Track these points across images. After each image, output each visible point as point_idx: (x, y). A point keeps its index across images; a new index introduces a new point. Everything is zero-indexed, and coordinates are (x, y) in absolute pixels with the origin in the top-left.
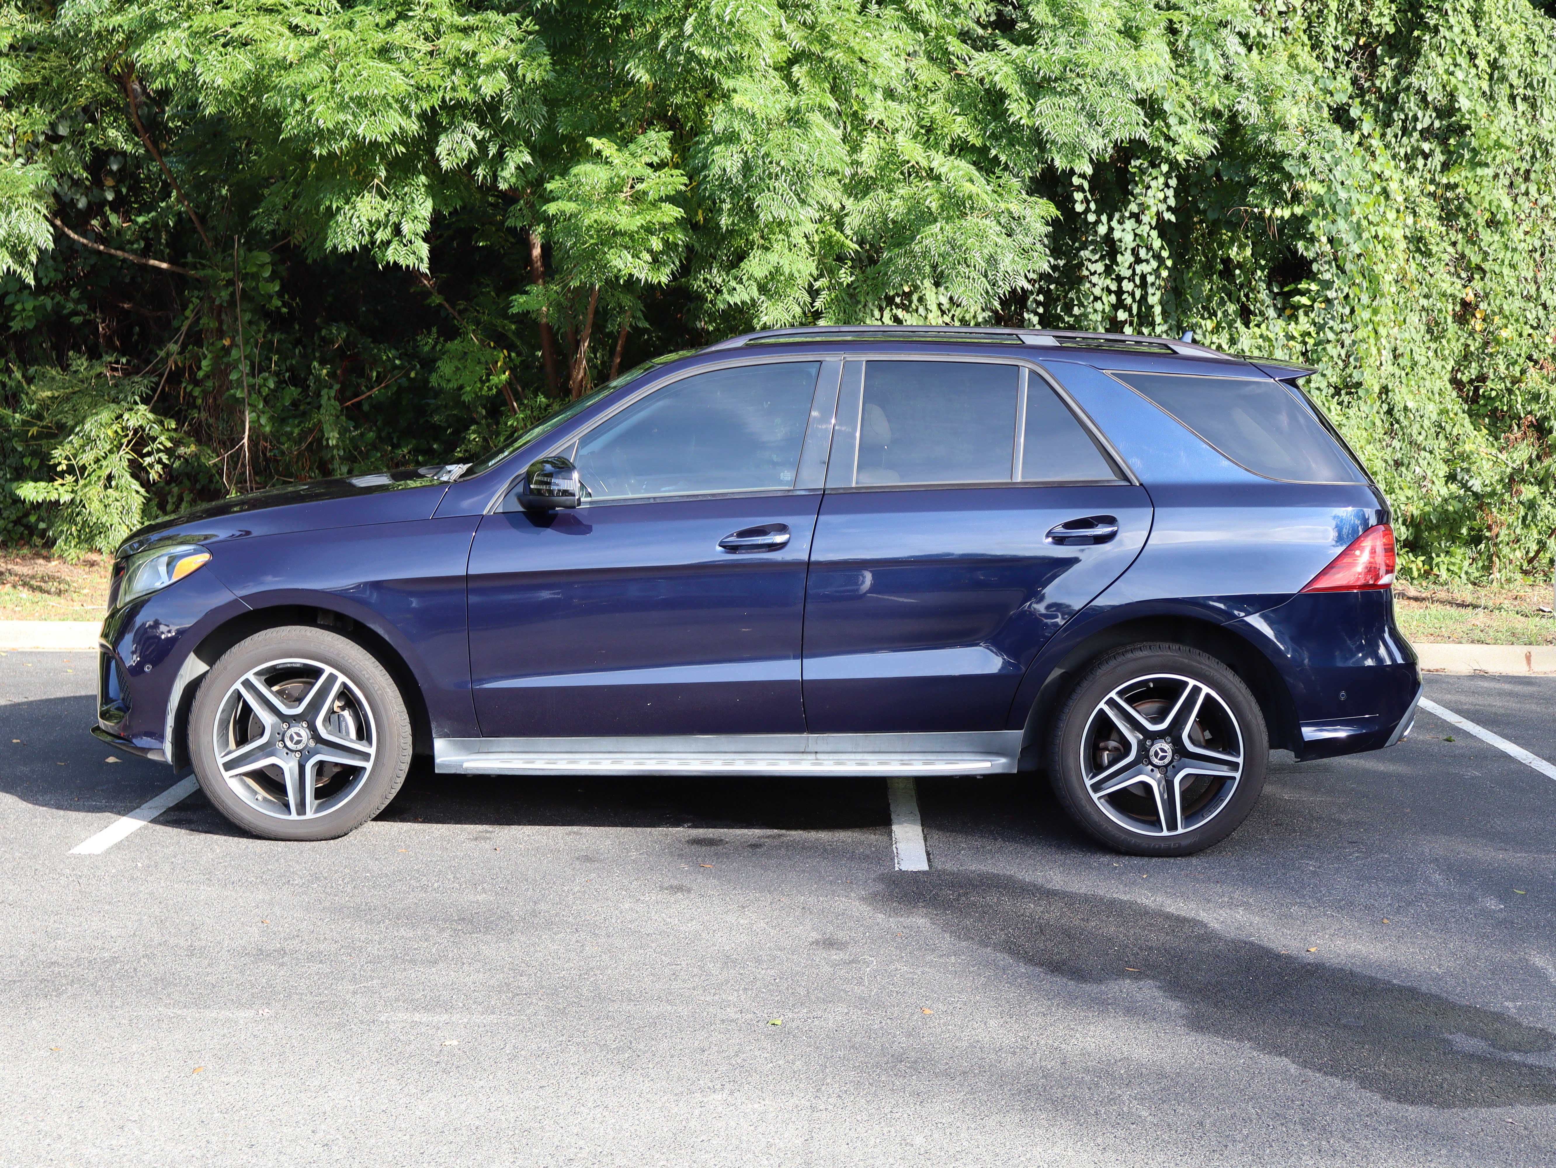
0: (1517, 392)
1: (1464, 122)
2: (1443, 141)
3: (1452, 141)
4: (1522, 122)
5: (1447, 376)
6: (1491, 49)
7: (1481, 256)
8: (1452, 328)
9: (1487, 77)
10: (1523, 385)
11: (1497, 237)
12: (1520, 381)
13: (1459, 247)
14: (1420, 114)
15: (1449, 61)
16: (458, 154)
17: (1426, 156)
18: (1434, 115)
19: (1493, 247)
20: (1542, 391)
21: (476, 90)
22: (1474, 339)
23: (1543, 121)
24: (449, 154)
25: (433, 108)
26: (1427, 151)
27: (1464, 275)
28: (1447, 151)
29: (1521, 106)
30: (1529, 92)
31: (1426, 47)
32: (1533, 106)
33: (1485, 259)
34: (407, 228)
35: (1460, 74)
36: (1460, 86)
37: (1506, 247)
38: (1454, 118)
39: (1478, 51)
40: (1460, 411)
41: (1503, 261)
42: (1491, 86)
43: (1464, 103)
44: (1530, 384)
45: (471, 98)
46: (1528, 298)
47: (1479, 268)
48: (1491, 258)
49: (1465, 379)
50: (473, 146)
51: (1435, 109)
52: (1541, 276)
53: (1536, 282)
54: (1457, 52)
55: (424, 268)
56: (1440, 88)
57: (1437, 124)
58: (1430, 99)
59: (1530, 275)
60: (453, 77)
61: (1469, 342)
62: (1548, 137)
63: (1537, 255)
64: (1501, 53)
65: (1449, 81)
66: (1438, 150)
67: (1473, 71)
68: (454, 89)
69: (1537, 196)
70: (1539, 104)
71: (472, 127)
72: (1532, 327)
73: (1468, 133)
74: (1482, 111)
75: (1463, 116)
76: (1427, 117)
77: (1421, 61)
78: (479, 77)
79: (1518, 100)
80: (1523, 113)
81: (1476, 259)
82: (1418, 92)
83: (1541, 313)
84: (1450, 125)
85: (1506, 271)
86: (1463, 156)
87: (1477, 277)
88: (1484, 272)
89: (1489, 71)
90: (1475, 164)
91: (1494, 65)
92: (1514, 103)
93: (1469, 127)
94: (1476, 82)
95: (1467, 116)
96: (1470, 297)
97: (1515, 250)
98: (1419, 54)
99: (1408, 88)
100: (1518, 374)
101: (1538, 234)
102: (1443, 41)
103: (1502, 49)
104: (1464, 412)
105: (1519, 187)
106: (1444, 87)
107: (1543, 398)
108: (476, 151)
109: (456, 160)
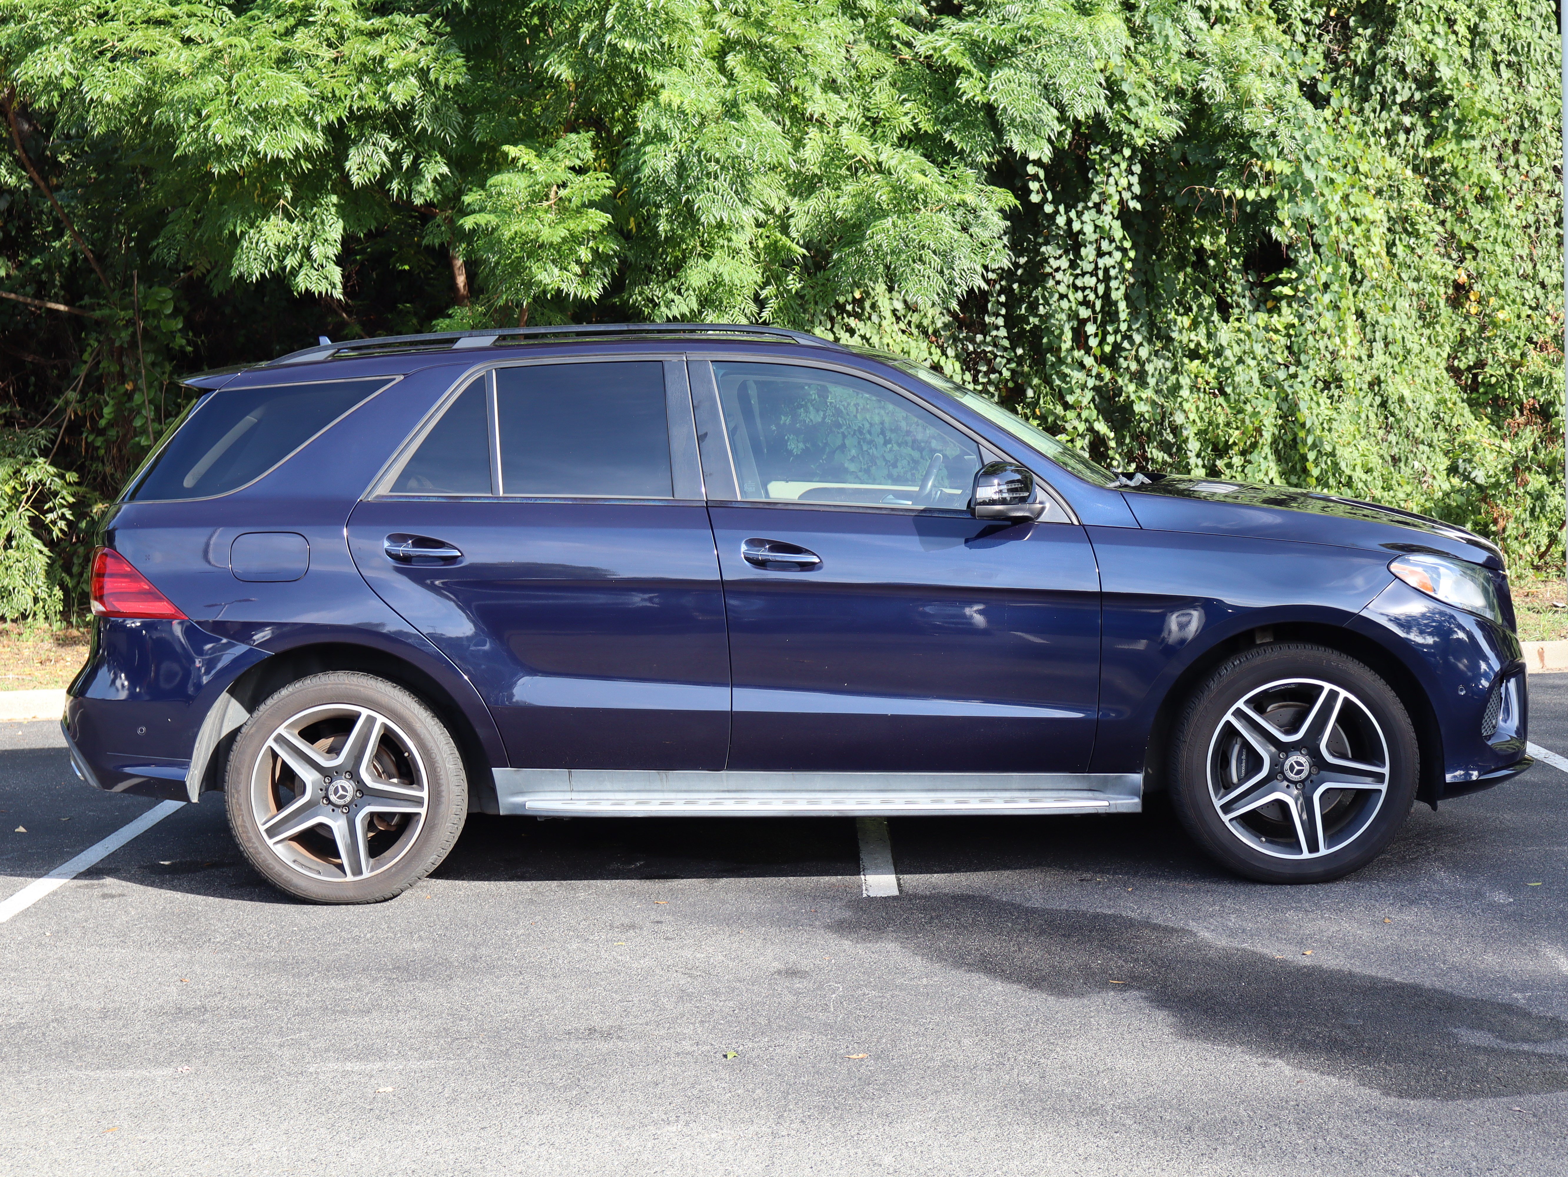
0: (1518, 377)
1: (1447, 92)
2: (1425, 115)
3: (1434, 113)
4: (1507, 90)
5: (1443, 365)
6: (1470, 14)
7: (1472, 234)
8: (1445, 311)
9: (1467, 44)
10: (1524, 369)
11: (1487, 214)
12: (1520, 365)
13: (1448, 225)
14: (1399, 86)
15: (1427, 28)
16: (370, 168)
17: (1408, 131)
18: (1414, 86)
19: (1484, 224)
20: (1545, 374)
21: (386, 98)
22: (1470, 323)
23: (1530, 88)
24: (359, 169)
25: (340, 119)
26: (1409, 125)
27: (1454, 255)
28: (1428, 124)
29: (1506, 73)
30: (1514, 58)
31: (1401, 15)
32: (1519, 73)
33: (1476, 238)
34: (316, 251)
35: (1439, 42)
36: (1440, 54)
37: (1498, 223)
38: (1434, 90)
39: (1457, 16)
40: (1459, 400)
41: (1496, 240)
42: (1472, 54)
43: (1445, 72)
44: (1532, 368)
45: (381, 107)
46: (1525, 277)
47: (1470, 247)
48: (1482, 236)
49: (1462, 366)
50: (385, 158)
51: (1415, 80)
52: (1538, 252)
53: (1532, 260)
54: (1434, 18)
55: (338, 294)
56: (1419, 57)
57: (1417, 96)
58: (1408, 69)
59: (1525, 252)
60: (361, 85)
61: (1465, 326)
62: (1536, 105)
63: (1532, 231)
64: (1481, 18)
65: (1427, 49)
66: (1420, 124)
67: (1453, 38)
68: (361, 97)
69: (1528, 168)
70: (1524, 70)
71: (384, 138)
72: (1530, 307)
73: (1451, 104)
74: (1465, 80)
75: (1444, 87)
76: (1406, 89)
77: (1397, 30)
78: (388, 84)
79: (1502, 67)
80: (1509, 80)
81: (1465, 237)
82: (1396, 62)
83: (1540, 292)
84: (1431, 96)
85: (1499, 249)
86: (1447, 128)
87: (1469, 256)
88: (1477, 252)
89: (1469, 37)
90: (1460, 137)
91: (1474, 30)
92: (1498, 71)
93: (1451, 98)
94: (1457, 49)
95: (1449, 86)
96: (1463, 278)
97: (1507, 226)
98: (1393, 22)
99: (1384, 59)
100: (1518, 358)
101: (1531, 208)
102: (1419, 8)
103: (1482, 14)
104: (1463, 401)
105: (1508, 160)
106: (1422, 56)
107: (1546, 382)
108: (388, 164)
109: (367, 175)
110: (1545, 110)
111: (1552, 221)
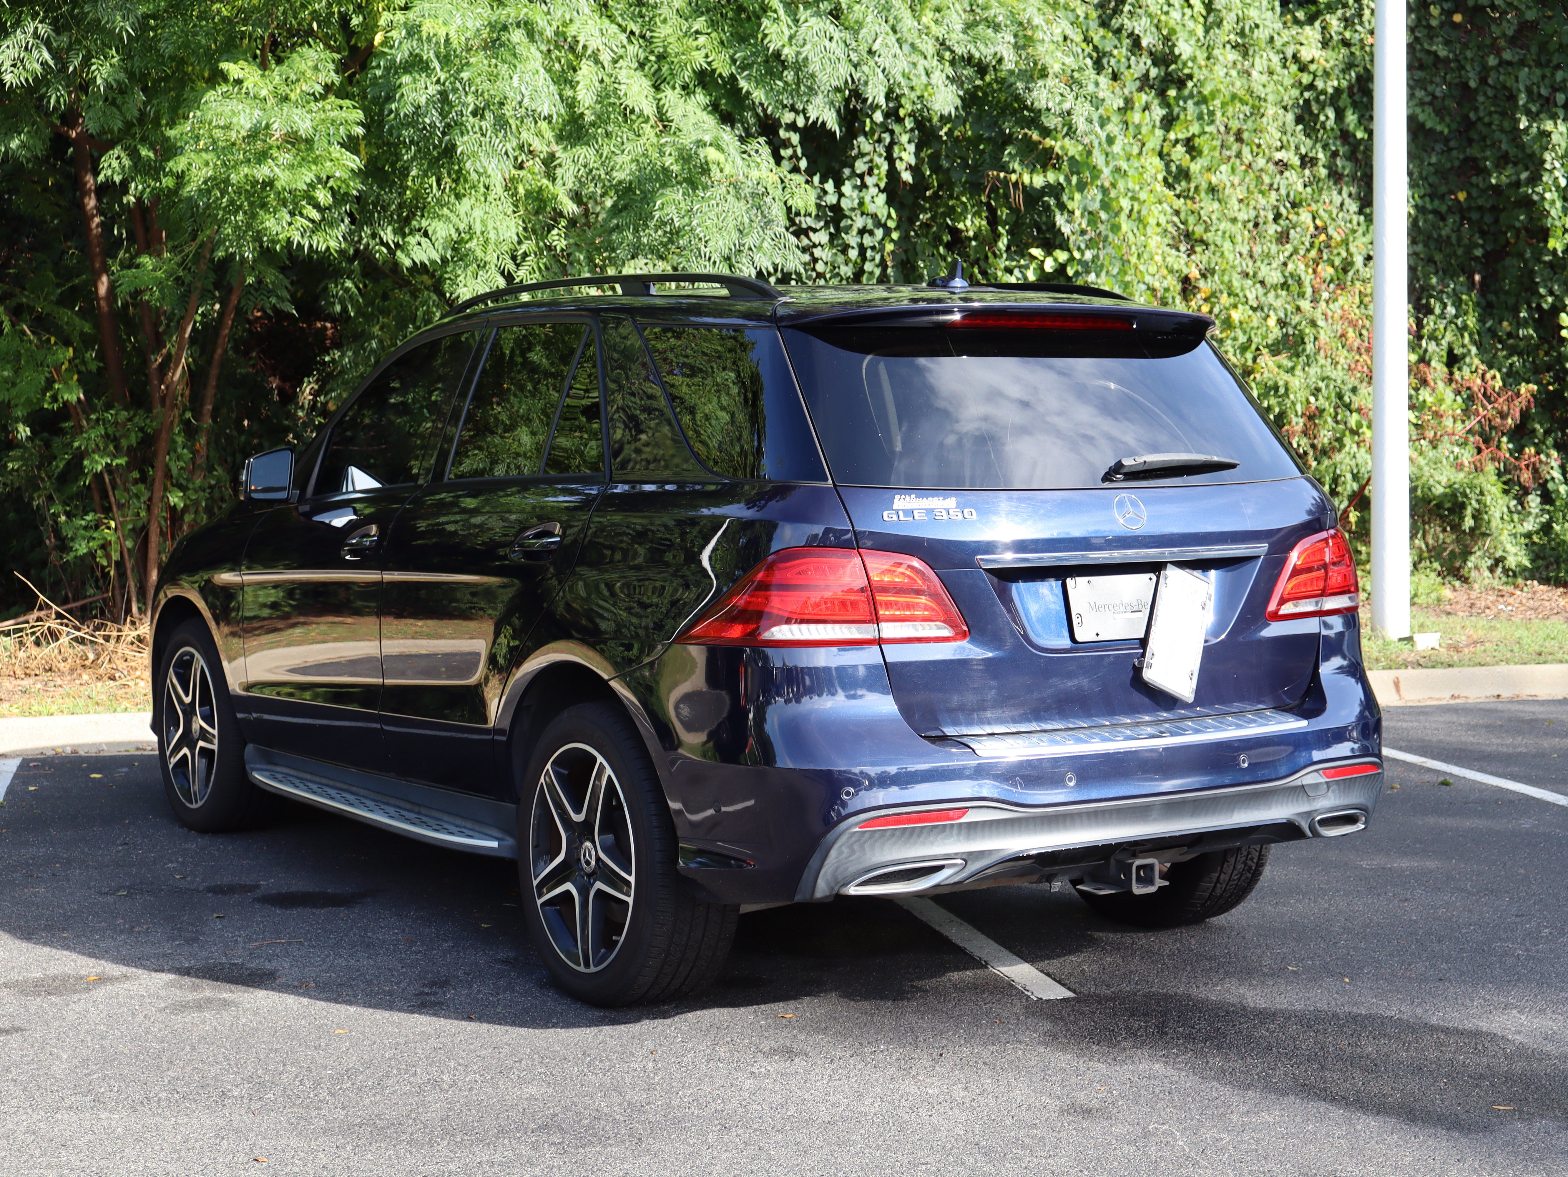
0: (1253, 385)
1: (1186, 71)
2: (1162, 93)
3: (1172, 93)
4: (1234, 73)
7: (1203, 227)
9: (1202, 20)
10: (1258, 376)
11: (1216, 205)
13: (1183, 215)
16: (28, 66)
18: (1149, 62)
19: (1214, 217)
20: (1281, 383)
23: (1254, 73)
24: (14, 66)
28: (1165, 103)
29: (1231, 55)
30: (1240, 40)
32: (1245, 55)
33: (1207, 230)
36: (1178, 28)
37: (1225, 216)
38: (1173, 67)
41: (1224, 233)
42: (1206, 31)
43: (1184, 48)
44: (1266, 375)
46: (1245, 276)
47: (1202, 241)
48: (1213, 229)
51: (1151, 55)
52: (1257, 250)
53: (1251, 256)
56: (1154, 30)
57: (1154, 72)
58: (1144, 43)
59: (1245, 250)
62: (1262, 92)
63: (1251, 225)
66: (1156, 102)
67: (1188, 11)
69: (1250, 157)
70: (1251, 52)
72: (1250, 308)
73: (1190, 84)
75: (1185, 64)
76: (1142, 64)
80: (1234, 63)
81: (1199, 230)
82: (1131, 35)
83: (1261, 290)
84: (1168, 74)
85: (1227, 245)
86: (1186, 109)
87: (1198, 249)
88: (1207, 245)
89: (1204, 13)
93: (1190, 77)
94: (1192, 25)
95: (1188, 64)
96: (1194, 273)
97: (1234, 220)
100: (1250, 363)
101: (1254, 202)
105: (1230, 148)
106: (1159, 29)
107: (1282, 391)
108: (51, 63)
109: (24, 74)
110: (1270, 98)
111: (1271, 216)
